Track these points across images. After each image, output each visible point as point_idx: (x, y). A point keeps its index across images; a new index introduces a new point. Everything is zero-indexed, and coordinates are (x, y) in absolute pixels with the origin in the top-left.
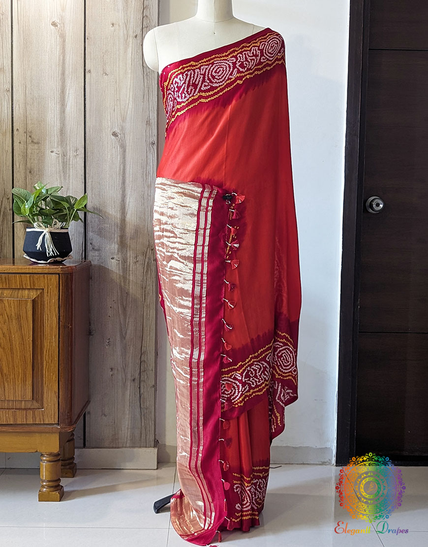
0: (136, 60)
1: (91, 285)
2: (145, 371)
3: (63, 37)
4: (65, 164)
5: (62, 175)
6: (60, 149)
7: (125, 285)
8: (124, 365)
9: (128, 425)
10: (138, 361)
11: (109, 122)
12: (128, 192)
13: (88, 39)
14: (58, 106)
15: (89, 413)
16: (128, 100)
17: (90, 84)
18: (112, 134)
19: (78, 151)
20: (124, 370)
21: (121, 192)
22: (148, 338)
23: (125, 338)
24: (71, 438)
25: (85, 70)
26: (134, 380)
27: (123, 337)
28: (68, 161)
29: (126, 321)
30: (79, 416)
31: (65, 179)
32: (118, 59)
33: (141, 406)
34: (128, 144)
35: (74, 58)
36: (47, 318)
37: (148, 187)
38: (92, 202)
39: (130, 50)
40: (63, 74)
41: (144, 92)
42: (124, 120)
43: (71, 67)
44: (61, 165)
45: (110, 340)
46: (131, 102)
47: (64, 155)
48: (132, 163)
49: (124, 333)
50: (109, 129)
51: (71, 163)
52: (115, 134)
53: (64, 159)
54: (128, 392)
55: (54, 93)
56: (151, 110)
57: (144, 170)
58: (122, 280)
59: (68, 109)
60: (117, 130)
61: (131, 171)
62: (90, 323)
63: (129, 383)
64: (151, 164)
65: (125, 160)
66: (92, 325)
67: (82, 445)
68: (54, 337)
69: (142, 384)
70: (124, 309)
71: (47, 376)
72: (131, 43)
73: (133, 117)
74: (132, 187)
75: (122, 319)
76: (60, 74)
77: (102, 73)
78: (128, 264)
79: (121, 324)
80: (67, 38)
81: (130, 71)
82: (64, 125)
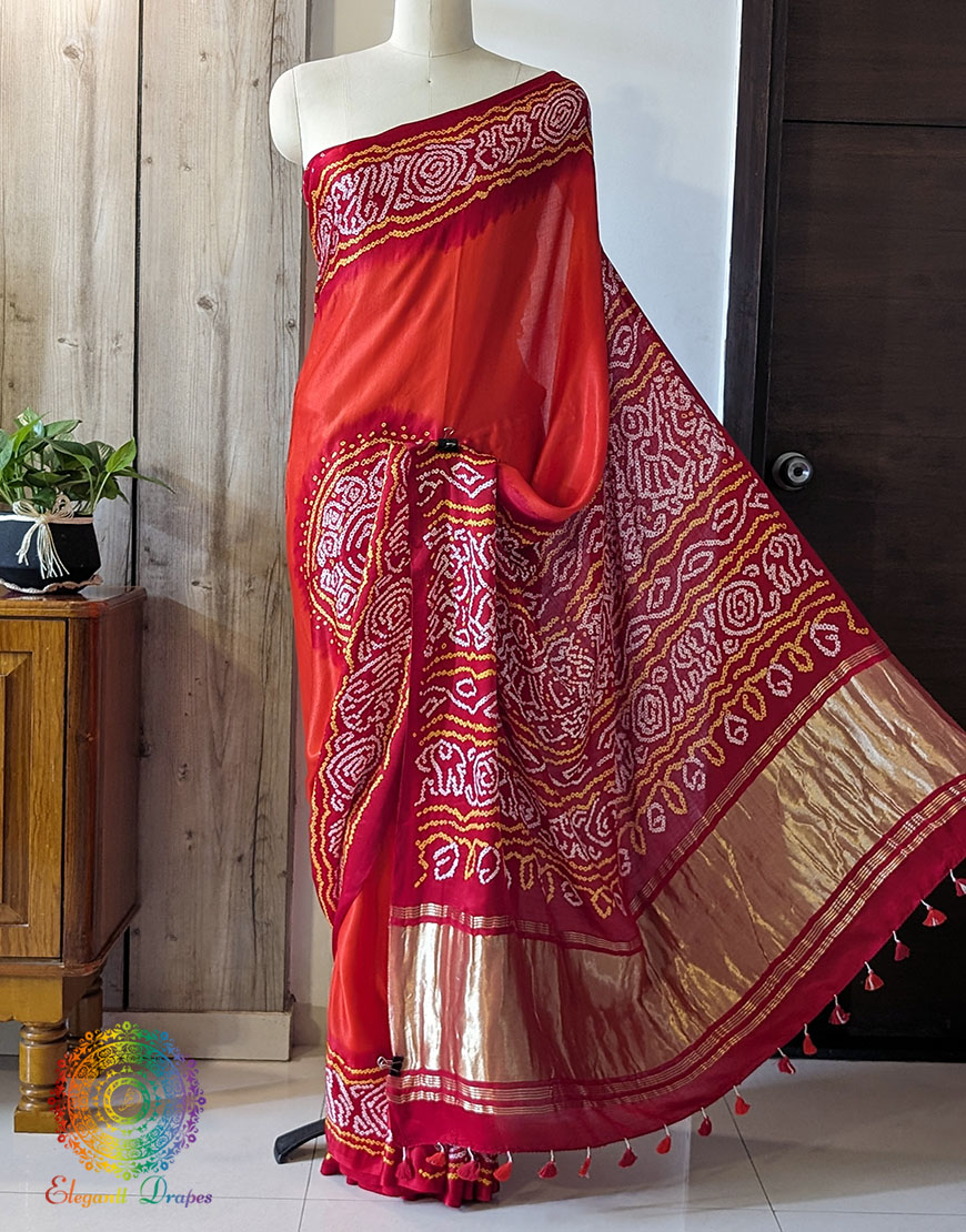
0: (254, 137)
1: (146, 643)
2: (265, 839)
3: (90, 81)
4: (90, 369)
5: (84, 392)
6: (78, 335)
7: (222, 642)
8: (218, 827)
9: (226, 961)
10: (250, 816)
11: (192, 274)
12: (234, 434)
13: (146, 86)
14: (77, 238)
15: (137, 932)
16: (236, 226)
17: (151, 189)
18: (199, 303)
19: (121, 340)
20: (219, 837)
21: (217, 434)
22: (274, 764)
23: (220, 765)
24: (94, 988)
25: (139, 156)
26: (240, 859)
27: (217, 762)
28: (97, 362)
29: (223, 728)
30: (110, 940)
31: (90, 403)
32: (214, 134)
33: (256, 918)
34: (233, 326)
35: (113, 132)
36: (37, 719)
37: (279, 423)
38: (150, 455)
39: (241, 114)
40: (90, 164)
41: (273, 210)
42: (225, 272)
43: (107, 150)
44: (81, 371)
45: (188, 768)
46: (242, 231)
47: (89, 348)
48: (243, 369)
49: (218, 752)
50: (192, 293)
51: (104, 366)
52: (204, 303)
53: (88, 358)
54: (226, 887)
55: (68, 208)
56: (288, 250)
57: (271, 385)
58: (217, 635)
59: (99, 245)
60: (210, 294)
61: (241, 386)
62: (141, 728)
63: (228, 867)
64: (287, 372)
65: (227, 362)
66: (147, 735)
67: (121, 1005)
68: (52, 762)
69: (258, 867)
70: (221, 698)
71: (36, 849)
72: (243, 98)
73: (246, 265)
74: (241, 423)
75: (215, 721)
76: (81, 166)
77: (178, 164)
78: (231, 597)
79: (212, 732)
80: (99, 84)
81: (241, 161)
82: (88, 280)
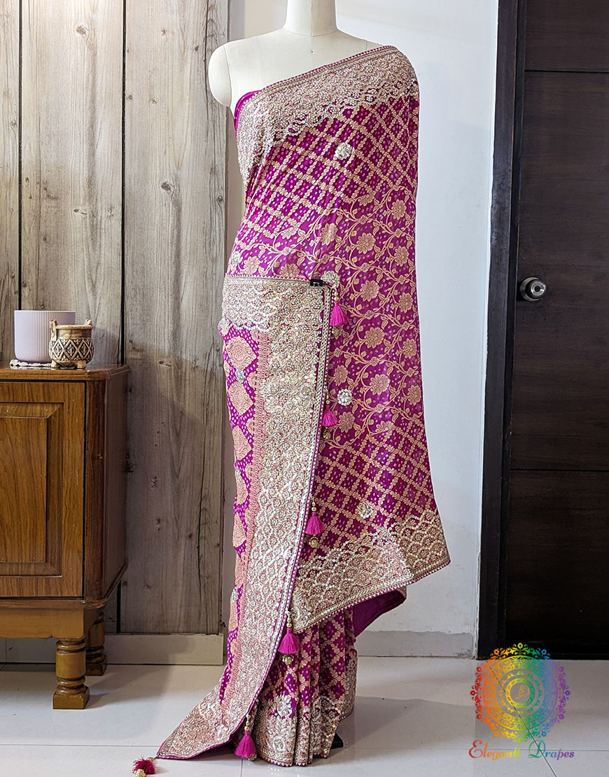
1: (131, 400)
2: (206, 523)
3: (93, 48)
4: (94, 228)
5: (90, 243)
6: (87, 207)
7: (178, 400)
8: (177, 516)
9: (182, 601)
10: (196, 509)
11: (158, 168)
12: (185, 268)
13: (128, 51)
14: (86, 146)
15: (126, 583)
16: (184, 137)
17: (132, 115)
18: (162, 187)
19: (113, 210)
20: (177, 523)
21: (174, 269)
22: (212, 475)
23: (178, 477)
24: (100, 618)
25: (124, 95)
26: (190, 536)
27: (175, 475)
28: (99, 224)
29: (179, 452)
30: (112, 587)
31: (94, 250)
32: (170, 81)
33: (201, 574)
34: (184, 201)
35: (108, 80)
36: (67, 445)
37: (213, 261)
38: (132, 282)
39: (188, 68)
40: (93, 100)
41: (208, 128)
42: (179, 167)
43: (104, 91)
44: (89, 230)
45: (157, 479)
46: (189, 142)
47: (94, 215)
48: (190, 227)
49: (177, 469)
50: (158, 180)
51: (103, 227)
52: (165, 186)
53: (93, 221)
54: (182, 554)
55: (79, 128)
56: (218, 152)
57: (207, 237)
58: (175, 395)
59: (100, 151)
60: (170, 181)
61: (189, 238)
62: (128, 454)
63: (183, 541)
64: (217, 229)
65: (180, 223)
66: (132, 458)
67: (116, 630)
68: (77, 472)
69: (202, 542)
70: (178, 435)
71: (66, 528)
72: (189, 58)
73: (191, 162)
74: (189, 262)
75: (174, 450)
76: (88, 101)
77: (148, 100)
78: (184, 371)
79: (172, 456)
80: (99, 50)
81: (188, 97)
82: (93, 173)
